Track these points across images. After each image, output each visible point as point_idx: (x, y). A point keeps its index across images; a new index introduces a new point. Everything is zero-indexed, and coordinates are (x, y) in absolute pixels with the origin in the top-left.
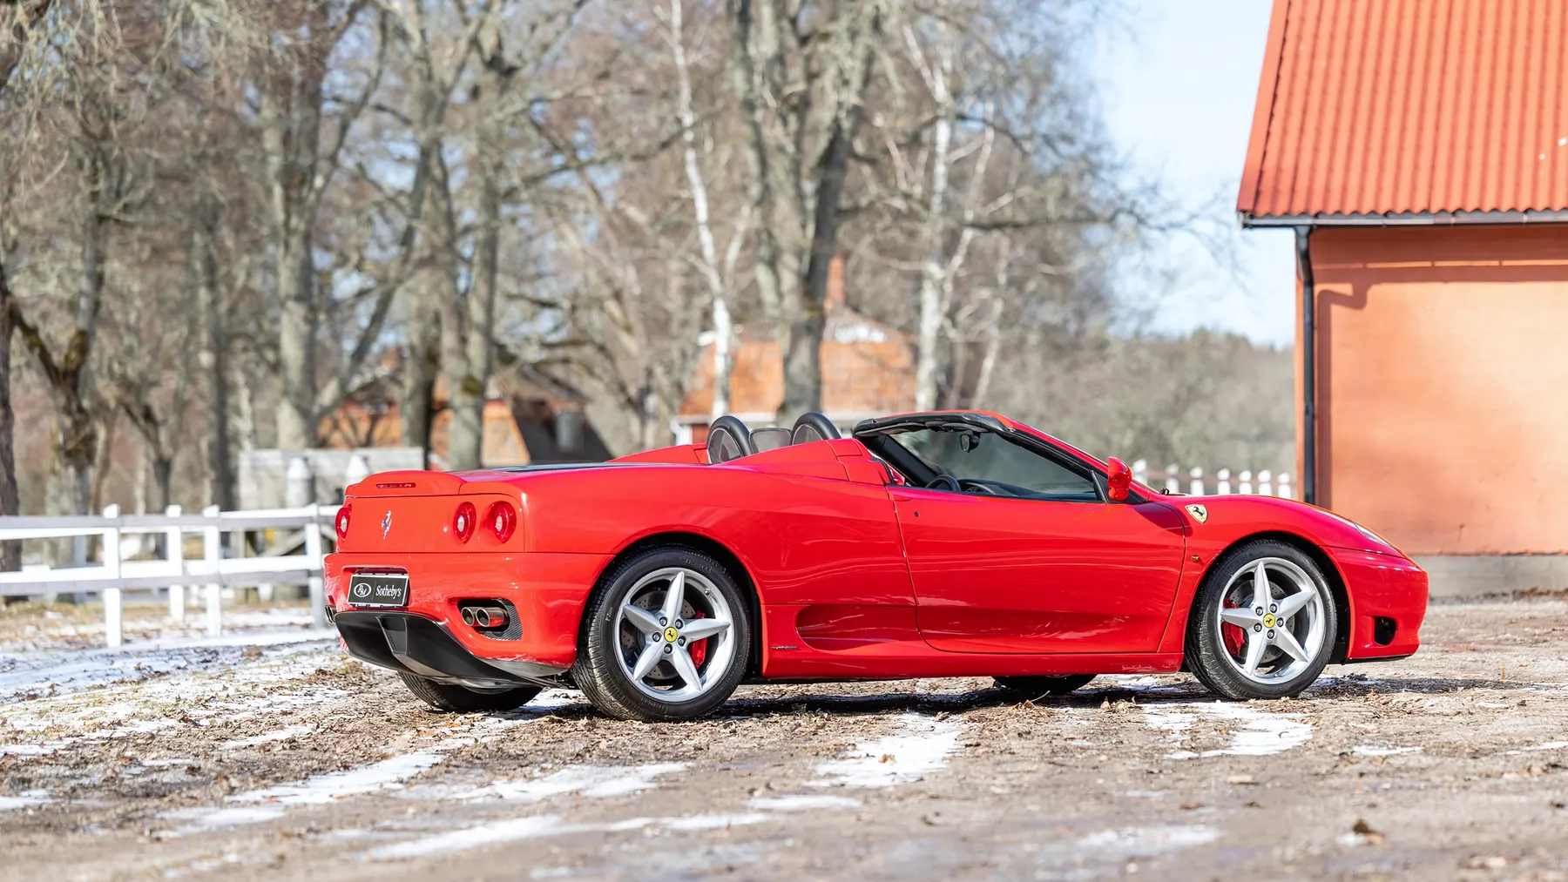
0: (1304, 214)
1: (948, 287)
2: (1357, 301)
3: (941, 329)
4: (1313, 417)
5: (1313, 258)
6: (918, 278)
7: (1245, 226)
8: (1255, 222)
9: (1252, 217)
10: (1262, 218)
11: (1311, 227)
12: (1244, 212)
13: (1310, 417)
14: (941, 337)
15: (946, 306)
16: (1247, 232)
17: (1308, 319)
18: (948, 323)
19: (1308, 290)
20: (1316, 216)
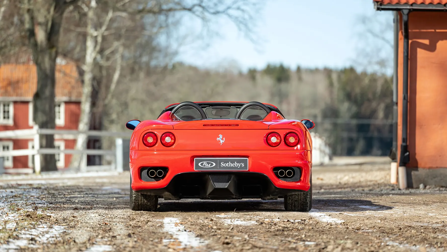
0: (406, 4)
1: (100, 39)
2: (431, 48)
3: (95, 59)
4: (407, 102)
5: (410, 26)
6: (84, 36)
7: (378, 9)
8: (383, 7)
9: (381, 5)
10: (385, 5)
11: (410, 9)
12: (377, 2)
13: (405, 101)
14: (95, 63)
15: (98, 48)
16: (379, 12)
17: (406, 54)
18: (99, 57)
19: (406, 40)
20: (412, 5)
